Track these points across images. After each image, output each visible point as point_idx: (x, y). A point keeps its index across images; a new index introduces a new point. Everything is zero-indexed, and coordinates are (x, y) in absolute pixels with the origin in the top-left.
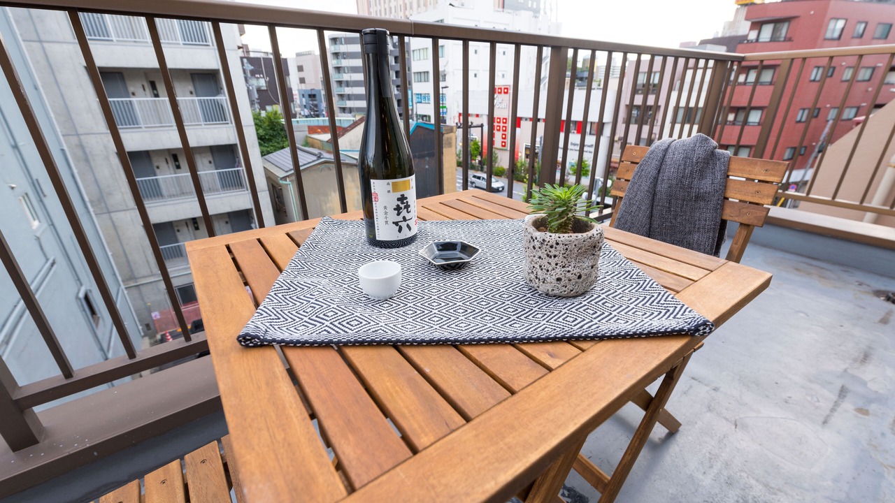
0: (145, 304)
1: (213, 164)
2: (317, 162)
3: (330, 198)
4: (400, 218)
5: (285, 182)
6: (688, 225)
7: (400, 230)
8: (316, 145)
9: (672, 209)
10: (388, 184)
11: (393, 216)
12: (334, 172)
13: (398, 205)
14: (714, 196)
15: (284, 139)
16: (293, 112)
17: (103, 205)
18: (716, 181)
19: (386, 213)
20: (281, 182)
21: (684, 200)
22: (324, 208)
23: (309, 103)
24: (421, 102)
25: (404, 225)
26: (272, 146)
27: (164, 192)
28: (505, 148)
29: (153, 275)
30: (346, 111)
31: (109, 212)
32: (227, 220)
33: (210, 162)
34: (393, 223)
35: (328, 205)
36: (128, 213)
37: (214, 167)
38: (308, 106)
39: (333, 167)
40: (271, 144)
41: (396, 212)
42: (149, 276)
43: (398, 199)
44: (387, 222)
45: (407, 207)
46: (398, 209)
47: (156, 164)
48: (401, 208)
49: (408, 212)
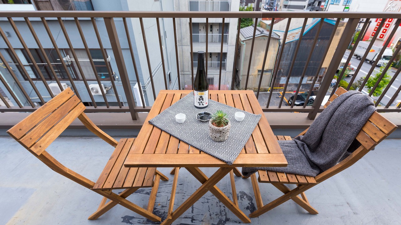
0: (184, 81)
1: (218, 31)
2: (260, 35)
3: (260, 54)
5: (243, 43)
6: (340, 135)
7: (200, 104)
8: (263, 26)
9: (336, 125)
10: (197, 92)
12: (266, 41)
14: (355, 127)
15: (250, 22)
16: (260, 7)
17: (181, 42)
18: (360, 121)
20: (241, 43)
21: (342, 123)
22: (256, 58)
23: (269, 2)
24: (333, 4)
26: (244, 24)
27: (200, 40)
28: (382, 39)
29: (189, 72)
30: (287, 7)
31: (182, 46)
32: (217, 56)
33: (218, 30)
35: (258, 57)
36: (187, 46)
37: (218, 32)
38: (268, 4)
39: (267, 39)
40: (244, 23)
42: (187, 72)
43: (200, 97)
44: (197, 102)
46: (200, 99)
47: (200, 29)
49: (203, 101)
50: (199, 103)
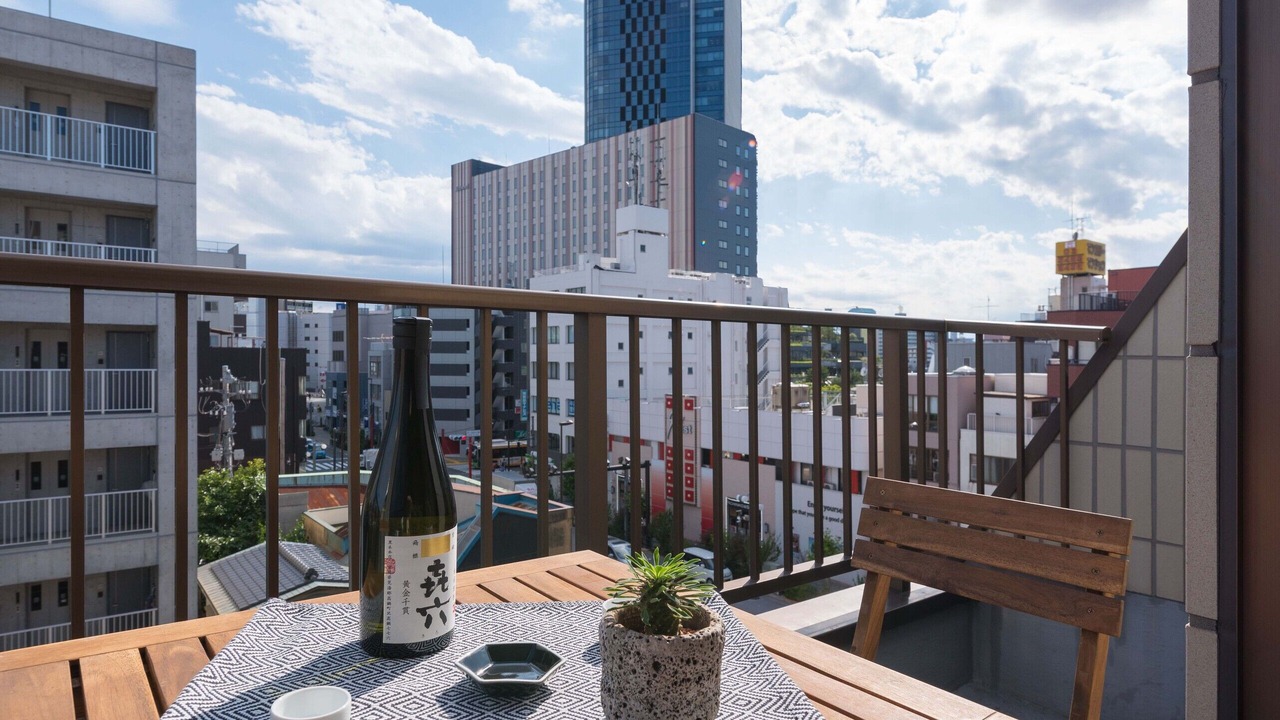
4: (430, 601)
7: (428, 624)
8: (317, 535)
10: (416, 543)
11: (419, 599)
13: (429, 579)
19: (406, 593)
25: (435, 613)
28: (693, 503)
34: (418, 610)
41: (425, 590)
43: (430, 569)
44: (406, 610)
45: (444, 580)
46: (428, 585)
48: (433, 584)
49: (444, 590)
50: (422, 611)
